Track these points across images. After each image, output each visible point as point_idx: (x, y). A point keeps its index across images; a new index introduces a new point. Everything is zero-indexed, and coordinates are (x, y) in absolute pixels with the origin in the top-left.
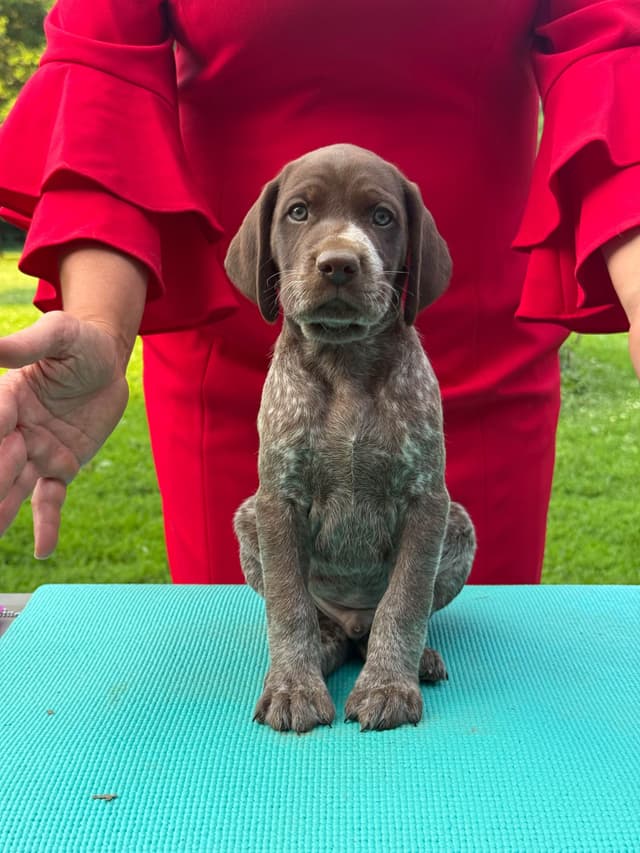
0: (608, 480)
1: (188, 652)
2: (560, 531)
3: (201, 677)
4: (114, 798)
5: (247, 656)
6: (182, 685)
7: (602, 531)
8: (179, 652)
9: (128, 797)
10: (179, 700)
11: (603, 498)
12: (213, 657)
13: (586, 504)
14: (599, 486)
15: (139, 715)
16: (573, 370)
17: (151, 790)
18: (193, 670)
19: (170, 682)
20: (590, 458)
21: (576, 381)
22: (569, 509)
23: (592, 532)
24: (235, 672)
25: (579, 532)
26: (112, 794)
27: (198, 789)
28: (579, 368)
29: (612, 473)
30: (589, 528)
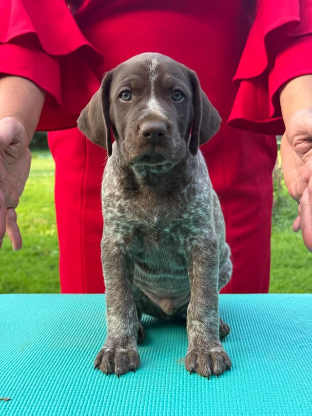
0: (305, 260)
1: (68, 325)
2: (282, 284)
3: (73, 337)
4: (9, 400)
5: (101, 327)
6: (61, 342)
7: (303, 284)
8: (64, 326)
9: (17, 400)
10: (58, 349)
11: (303, 269)
12: (82, 328)
13: (294, 272)
14: (301, 263)
15: (33, 357)
16: (287, 207)
17: (31, 397)
18: (69, 334)
19: (55, 340)
20: (297, 250)
21: (289, 213)
22: (286, 274)
23: (298, 285)
24: (92, 335)
25: (291, 285)
26: (8, 397)
27: (57, 396)
28: (291, 206)
29: (307, 257)
30: (296, 283)
